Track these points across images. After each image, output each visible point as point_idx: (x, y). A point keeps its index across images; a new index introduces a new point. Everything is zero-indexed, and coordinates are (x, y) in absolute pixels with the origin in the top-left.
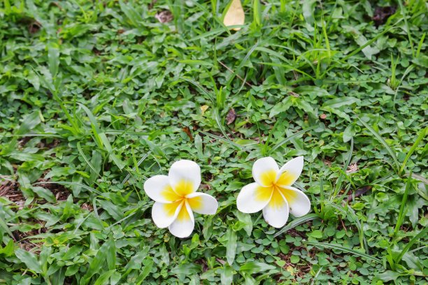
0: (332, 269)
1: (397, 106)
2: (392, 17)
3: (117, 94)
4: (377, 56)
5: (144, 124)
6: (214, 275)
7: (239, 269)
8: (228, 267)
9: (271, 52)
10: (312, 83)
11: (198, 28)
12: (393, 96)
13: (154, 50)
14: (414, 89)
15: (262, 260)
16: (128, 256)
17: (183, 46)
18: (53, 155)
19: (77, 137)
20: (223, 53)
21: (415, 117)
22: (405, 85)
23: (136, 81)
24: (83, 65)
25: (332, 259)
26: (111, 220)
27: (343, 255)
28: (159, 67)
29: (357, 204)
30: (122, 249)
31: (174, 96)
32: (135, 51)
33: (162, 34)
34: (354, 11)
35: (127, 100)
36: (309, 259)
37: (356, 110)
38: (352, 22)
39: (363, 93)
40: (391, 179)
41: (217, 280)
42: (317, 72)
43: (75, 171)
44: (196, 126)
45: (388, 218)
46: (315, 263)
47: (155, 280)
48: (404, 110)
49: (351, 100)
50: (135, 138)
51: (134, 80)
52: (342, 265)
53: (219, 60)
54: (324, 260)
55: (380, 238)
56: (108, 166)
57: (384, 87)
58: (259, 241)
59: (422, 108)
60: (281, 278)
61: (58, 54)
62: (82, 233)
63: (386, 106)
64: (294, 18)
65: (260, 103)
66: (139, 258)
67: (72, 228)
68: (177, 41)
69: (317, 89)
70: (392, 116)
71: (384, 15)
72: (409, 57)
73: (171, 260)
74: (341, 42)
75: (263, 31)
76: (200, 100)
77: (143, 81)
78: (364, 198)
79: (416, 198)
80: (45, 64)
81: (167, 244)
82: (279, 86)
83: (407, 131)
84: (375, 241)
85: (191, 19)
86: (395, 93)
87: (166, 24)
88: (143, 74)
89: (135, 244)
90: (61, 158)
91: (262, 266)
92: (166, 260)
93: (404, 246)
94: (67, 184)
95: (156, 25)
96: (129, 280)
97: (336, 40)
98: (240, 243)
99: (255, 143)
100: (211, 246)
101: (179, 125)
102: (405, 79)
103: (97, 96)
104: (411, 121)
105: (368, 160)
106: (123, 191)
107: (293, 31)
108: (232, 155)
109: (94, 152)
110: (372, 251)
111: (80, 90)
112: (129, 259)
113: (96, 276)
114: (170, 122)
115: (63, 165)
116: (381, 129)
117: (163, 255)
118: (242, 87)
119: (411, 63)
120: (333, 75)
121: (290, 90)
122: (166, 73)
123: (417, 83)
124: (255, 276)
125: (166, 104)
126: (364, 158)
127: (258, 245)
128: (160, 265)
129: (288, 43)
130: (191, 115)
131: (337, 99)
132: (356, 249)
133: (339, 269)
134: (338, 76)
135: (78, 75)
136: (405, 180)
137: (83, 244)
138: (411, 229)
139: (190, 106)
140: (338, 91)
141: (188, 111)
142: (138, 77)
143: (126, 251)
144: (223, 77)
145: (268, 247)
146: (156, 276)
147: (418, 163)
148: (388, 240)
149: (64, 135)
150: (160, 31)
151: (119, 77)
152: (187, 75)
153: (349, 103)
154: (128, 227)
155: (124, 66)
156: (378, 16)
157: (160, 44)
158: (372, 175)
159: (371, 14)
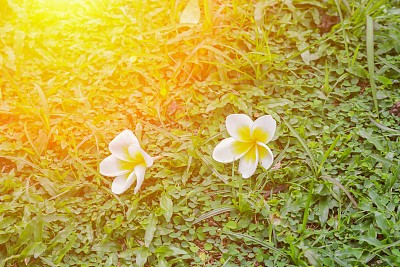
0: (240, 258)
1: (327, 111)
2: (336, 26)
3: (72, 78)
4: (317, 62)
5: (92, 108)
6: (131, 254)
7: (154, 251)
8: (145, 248)
9: (217, 51)
10: (252, 83)
11: (156, 23)
12: (323, 100)
13: (113, 40)
14: (345, 96)
15: (178, 244)
16: (56, 231)
17: (140, 38)
18: (6, 130)
19: (28, 116)
20: (176, 47)
21: (341, 123)
22: (338, 92)
23: (92, 68)
24: (46, 49)
25: (242, 250)
26: (47, 196)
27: (253, 246)
28: (115, 56)
29: (273, 199)
30: (52, 224)
31: (123, 84)
32: (95, 40)
33: (123, 25)
34: (303, 18)
35: (80, 85)
36: (221, 248)
37: (288, 111)
38: (300, 28)
39: (297, 96)
40: (308, 179)
41: (133, 259)
42: (258, 73)
43: (21, 147)
44: (139, 114)
45: (300, 215)
46: (225, 251)
47: (77, 255)
48: (332, 115)
49: (284, 102)
50: (81, 121)
51: (90, 67)
52: (251, 256)
53: (170, 54)
54: (234, 250)
55: (288, 233)
56: (52, 145)
57: (318, 92)
58: (178, 228)
59: (349, 115)
60: (192, 263)
61: (24, 37)
62: (17, 205)
63: (315, 111)
64: (244, 20)
65: (200, 98)
66: (66, 233)
67: (11, 200)
68: (136, 33)
69: (254, 88)
70: (320, 120)
71: (330, 23)
72: (345, 65)
73: (95, 237)
74: (286, 45)
75: (214, 30)
76: (147, 90)
77: (99, 68)
78: (281, 195)
79: (329, 199)
80: (11, 45)
81: (94, 223)
82: (221, 83)
83: (331, 135)
84: (284, 236)
85: (152, 14)
86: (326, 98)
87: (129, 16)
88: (99, 61)
89: (64, 220)
90: (11, 134)
91: (176, 250)
92: (90, 237)
93: (310, 243)
94: (13, 159)
95: (120, 16)
96: (53, 253)
97: (282, 44)
98: (160, 228)
99: (190, 134)
100: (133, 228)
101: (124, 112)
102: (338, 86)
103: (54, 78)
104: (336, 126)
105: (291, 160)
106: (62, 169)
107: (243, 32)
108: (168, 145)
109: (40, 131)
110: (280, 245)
111: (39, 72)
112: (56, 233)
113: (24, 246)
114: (116, 108)
115: (12, 141)
116: (308, 131)
117: (88, 232)
118: (188, 82)
119: (345, 72)
120: (272, 77)
121: (231, 87)
122: (120, 62)
123: (349, 91)
124: (168, 259)
125: (115, 91)
126: (288, 157)
127: (176, 231)
128: (84, 242)
129: (235, 44)
130: (137, 104)
131: (272, 100)
132: (265, 242)
133: (247, 259)
134: (278, 78)
135: (41, 57)
136: (320, 181)
137: (17, 215)
138: (320, 228)
139: (137, 96)
140: (274, 92)
141: (134, 100)
142: (94, 64)
143: (56, 226)
144: (172, 71)
145: (186, 233)
146: (78, 251)
147: (336, 166)
148: (296, 236)
149: (17, 113)
150: (122, 22)
151: (77, 63)
152: (139, 66)
153: (282, 105)
154: (62, 203)
155: (83, 52)
156: (323, 25)
157: (119, 35)
158: (292, 174)
159: (317, 22)
